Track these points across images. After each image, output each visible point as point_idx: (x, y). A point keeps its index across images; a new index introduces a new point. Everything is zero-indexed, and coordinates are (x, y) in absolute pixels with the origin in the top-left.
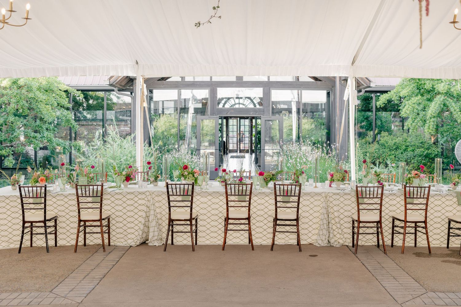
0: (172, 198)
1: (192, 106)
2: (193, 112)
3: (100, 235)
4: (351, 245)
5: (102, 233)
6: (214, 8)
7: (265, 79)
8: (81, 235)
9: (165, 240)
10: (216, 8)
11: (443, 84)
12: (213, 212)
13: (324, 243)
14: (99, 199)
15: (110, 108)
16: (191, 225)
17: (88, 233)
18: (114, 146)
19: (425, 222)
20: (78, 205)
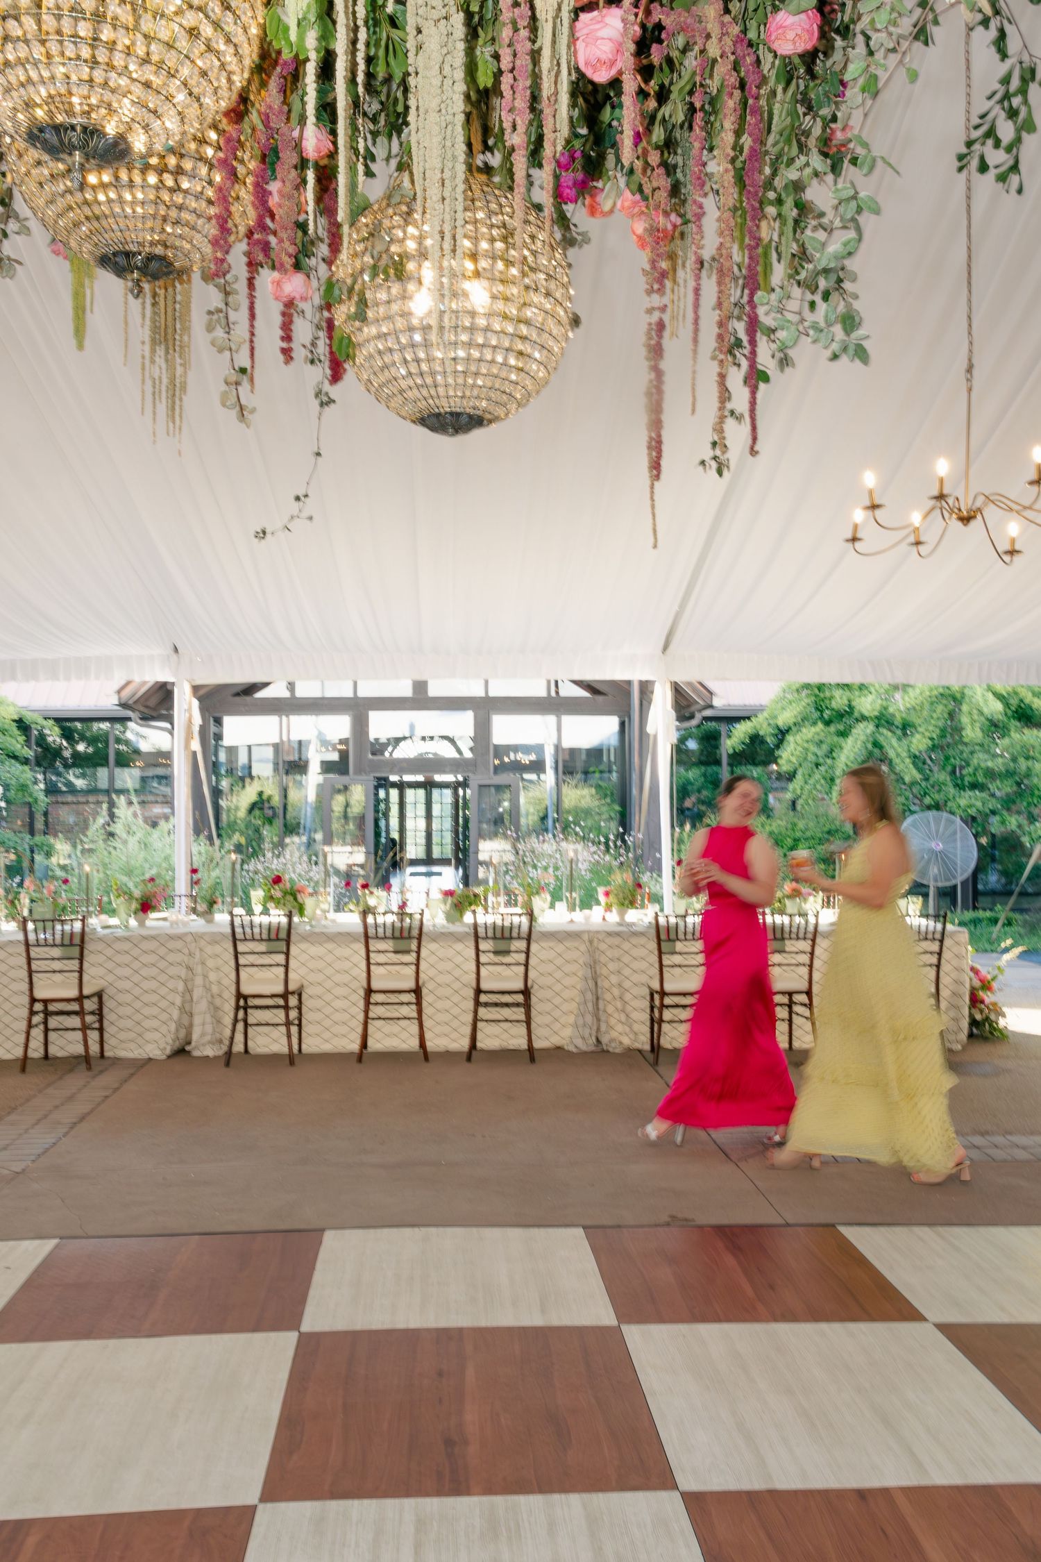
0: (241, 947)
1: (315, 759)
2: (319, 770)
3: (79, 1035)
4: (647, 1047)
5: (85, 1028)
6: (298, 498)
7: (480, 693)
8: (37, 1033)
9: (227, 1042)
10: (303, 498)
11: (870, 698)
12: (339, 978)
13: (587, 1045)
14: (75, 951)
15: (123, 761)
16: (286, 1008)
17: (54, 1030)
18: (130, 845)
19: (809, 993)
20: (29, 964)
